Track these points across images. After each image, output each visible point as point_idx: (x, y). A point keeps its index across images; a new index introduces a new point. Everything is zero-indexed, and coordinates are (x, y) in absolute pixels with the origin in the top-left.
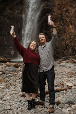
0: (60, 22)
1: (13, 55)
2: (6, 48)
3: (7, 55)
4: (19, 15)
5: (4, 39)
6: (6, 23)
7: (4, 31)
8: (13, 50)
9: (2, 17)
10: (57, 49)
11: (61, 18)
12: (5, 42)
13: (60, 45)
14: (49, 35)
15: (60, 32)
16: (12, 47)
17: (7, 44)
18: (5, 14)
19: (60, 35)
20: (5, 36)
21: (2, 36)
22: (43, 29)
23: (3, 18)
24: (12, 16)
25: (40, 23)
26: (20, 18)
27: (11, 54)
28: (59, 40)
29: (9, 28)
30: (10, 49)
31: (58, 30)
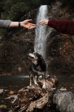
0: (69, 42)
1: (20, 71)
2: (13, 65)
3: (15, 71)
4: (25, 39)
5: (11, 59)
6: (13, 46)
7: (11, 52)
8: (20, 67)
9: (9, 42)
10: (71, 65)
11: (70, 38)
12: (12, 61)
13: (72, 61)
14: (58, 53)
15: (70, 50)
16: (19, 65)
17: (14, 63)
18: (12, 39)
19: (70, 52)
20: (12, 57)
21: (9, 57)
22: (52, 48)
23: (11, 42)
24: (18, 40)
25: (49, 43)
26: (26, 42)
27: (19, 70)
28: (70, 57)
29: (15, 50)
30: (17, 67)
31: (68, 48)
